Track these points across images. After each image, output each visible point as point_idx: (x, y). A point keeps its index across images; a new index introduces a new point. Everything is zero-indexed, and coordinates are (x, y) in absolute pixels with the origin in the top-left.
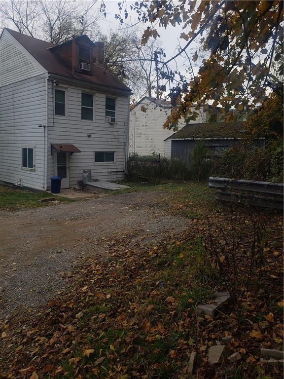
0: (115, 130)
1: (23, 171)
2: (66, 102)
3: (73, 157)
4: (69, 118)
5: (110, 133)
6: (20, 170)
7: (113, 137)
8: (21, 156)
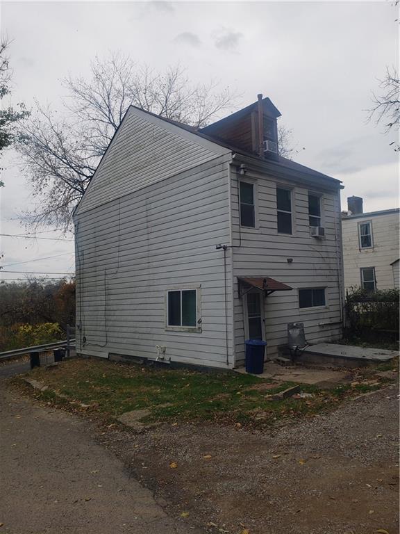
0: (324, 249)
1: (170, 333)
2: (256, 203)
3: (269, 300)
4: (262, 230)
5: (317, 254)
6: (163, 331)
7: (321, 261)
8: (166, 307)
